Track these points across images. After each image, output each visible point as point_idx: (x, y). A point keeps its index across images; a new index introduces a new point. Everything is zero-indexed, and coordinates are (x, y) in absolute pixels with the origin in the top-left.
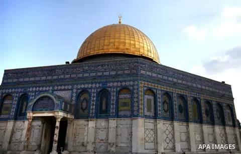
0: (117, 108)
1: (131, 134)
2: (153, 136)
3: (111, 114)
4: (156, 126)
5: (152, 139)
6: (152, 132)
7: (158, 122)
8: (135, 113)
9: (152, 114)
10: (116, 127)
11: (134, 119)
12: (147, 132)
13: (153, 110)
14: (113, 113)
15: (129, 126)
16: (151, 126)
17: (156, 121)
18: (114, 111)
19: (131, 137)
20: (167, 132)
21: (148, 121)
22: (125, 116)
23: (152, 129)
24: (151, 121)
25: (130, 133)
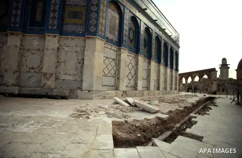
0: (62, 19)
1: (82, 62)
2: (115, 68)
3: (50, 28)
4: (119, 55)
5: (113, 72)
6: (113, 63)
7: (122, 50)
8: (92, 29)
9: (115, 38)
10: (58, 48)
11: (89, 38)
12: (107, 62)
13: (117, 33)
14: (53, 25)
15: (79, 49)
16: (112, 54)
17: (120, 50)
18: (56, 22)
19: (82, 67)
20: (130, 66)
21: (110, 47)
22: (74, 34)
23: (114, 60)
24: (113, 48)
25: (80, 60)
